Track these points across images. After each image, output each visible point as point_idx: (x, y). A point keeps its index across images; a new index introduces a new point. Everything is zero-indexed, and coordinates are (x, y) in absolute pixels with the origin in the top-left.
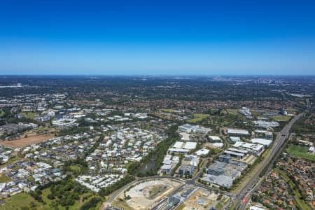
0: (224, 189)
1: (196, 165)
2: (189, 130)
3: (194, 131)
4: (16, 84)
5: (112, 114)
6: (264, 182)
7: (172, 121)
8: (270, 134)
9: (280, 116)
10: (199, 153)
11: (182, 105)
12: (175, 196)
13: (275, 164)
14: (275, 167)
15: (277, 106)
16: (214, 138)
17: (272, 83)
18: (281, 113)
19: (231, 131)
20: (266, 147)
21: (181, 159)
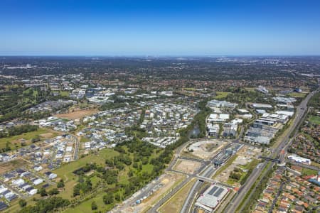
0: (263, 146)
1: (236, 129)
2: (218, 105)
3: (223, 105)
5: (139, 92)
6: (294, 142)
7: (199, 98)
8: (292, 107)
9: (295, 93)
10: (234, 122)
11: (199, 84)
12: (228, 149)
13: (300, 129)
14: (300, 131)
15: (291, 85)
16: (243, 111)
18: (296, 91)
19: (255, 105)
20: (290, 118)
21: (220, 126)
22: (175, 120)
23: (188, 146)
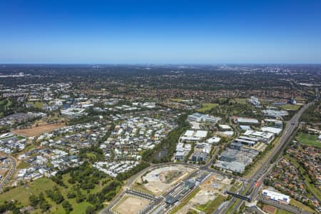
0: (236, 174)
1: (208, 152)
2: (199, 119)
3: (204, 120)
4: (18, 73)
5: (120, 104)
6: (275, 169)
7: (181, 111)
8: (280, 122)
9: (289, 105)
10: (211, 141)
11: (189, 94)
12: (190, 180)
13: (285, 151)
14: (285, 154)
15: (286, 96)
16: (224, 127)
17: (281, 71)
18: (290, 102)
19: (240, 120)
20: (276, 135)
21: (193, 147)
22: (145, 137)
23: (145, 175)
